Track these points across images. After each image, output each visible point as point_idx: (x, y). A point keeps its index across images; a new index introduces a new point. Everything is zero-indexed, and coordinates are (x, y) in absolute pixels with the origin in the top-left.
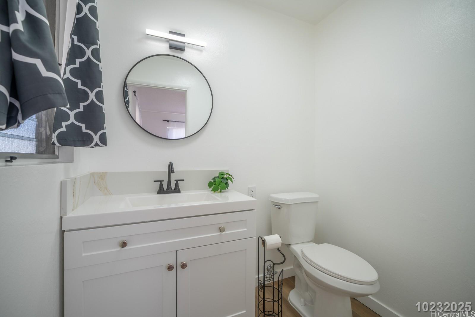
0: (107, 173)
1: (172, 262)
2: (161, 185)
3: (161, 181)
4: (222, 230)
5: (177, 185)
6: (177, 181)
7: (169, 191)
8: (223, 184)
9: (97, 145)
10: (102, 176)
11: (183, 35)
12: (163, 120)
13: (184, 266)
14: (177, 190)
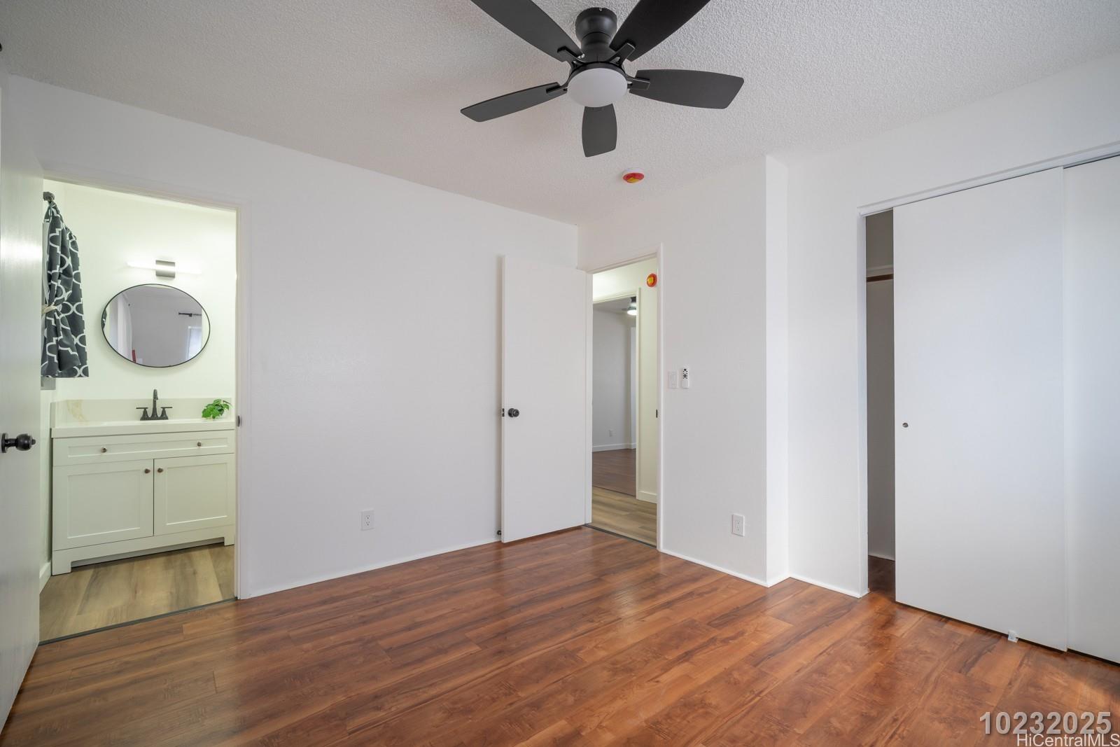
0: (81, 400)
1: (150, 468)
2: (145, 413)
3: (145, 409)
4: (199, 445)
5: (164, 412)
6: (164, 408)
7: (154, 417)
8: (216, 411)
9: (80, 376)
10: (78, 403)
11: (172, 264)
12: (180, 314)
13: (160, 471)
14: (164, 416)
